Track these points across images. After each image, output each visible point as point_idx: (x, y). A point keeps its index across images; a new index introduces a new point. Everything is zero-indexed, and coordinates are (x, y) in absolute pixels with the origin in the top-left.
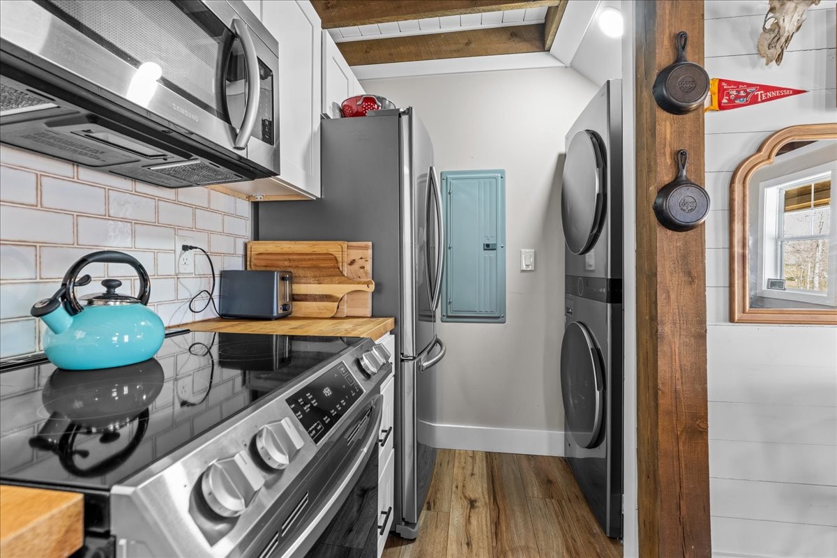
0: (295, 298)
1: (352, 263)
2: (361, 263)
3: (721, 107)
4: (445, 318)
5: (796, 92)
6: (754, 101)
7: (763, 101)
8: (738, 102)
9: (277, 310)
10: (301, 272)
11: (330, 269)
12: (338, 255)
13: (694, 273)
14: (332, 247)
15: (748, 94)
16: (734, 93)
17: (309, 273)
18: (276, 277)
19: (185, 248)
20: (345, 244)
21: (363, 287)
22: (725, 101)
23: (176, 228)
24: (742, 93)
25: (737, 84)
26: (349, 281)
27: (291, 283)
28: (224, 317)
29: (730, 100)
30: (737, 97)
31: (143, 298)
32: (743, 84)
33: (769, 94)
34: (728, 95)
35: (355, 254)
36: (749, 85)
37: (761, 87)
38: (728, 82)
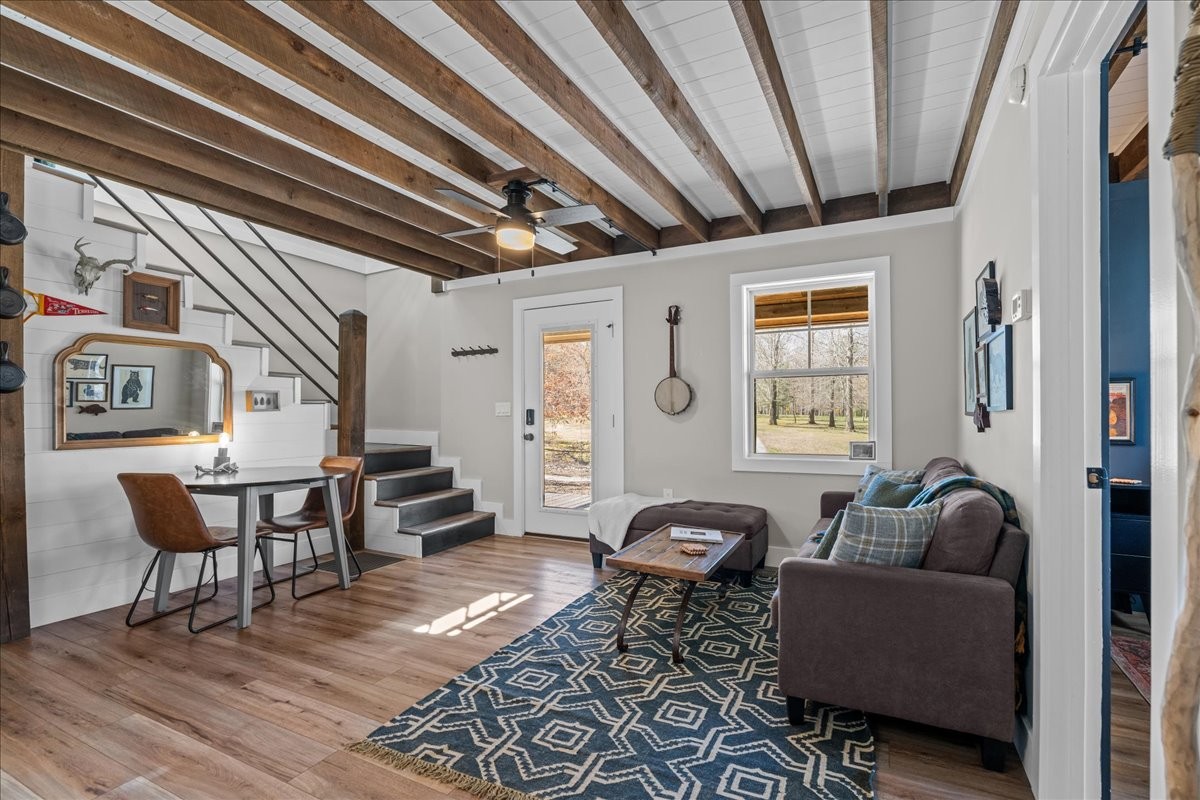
3: (46, 313)
5: (101, 313)
6: (72, 313)
7: (78, 315)
8: (60, 312)
13: (15, 420)
15: (67, 308)
16: (57, 306)
22: (49, 309)
24: (63, 307)
25: (59, 301)
29: (54, 310)
30: (59, 309)
32: (64, 301)
33: (82, 311)
34: (52, 306)
36: (68, 303)
37: (77, 306)
38: (52, 298)
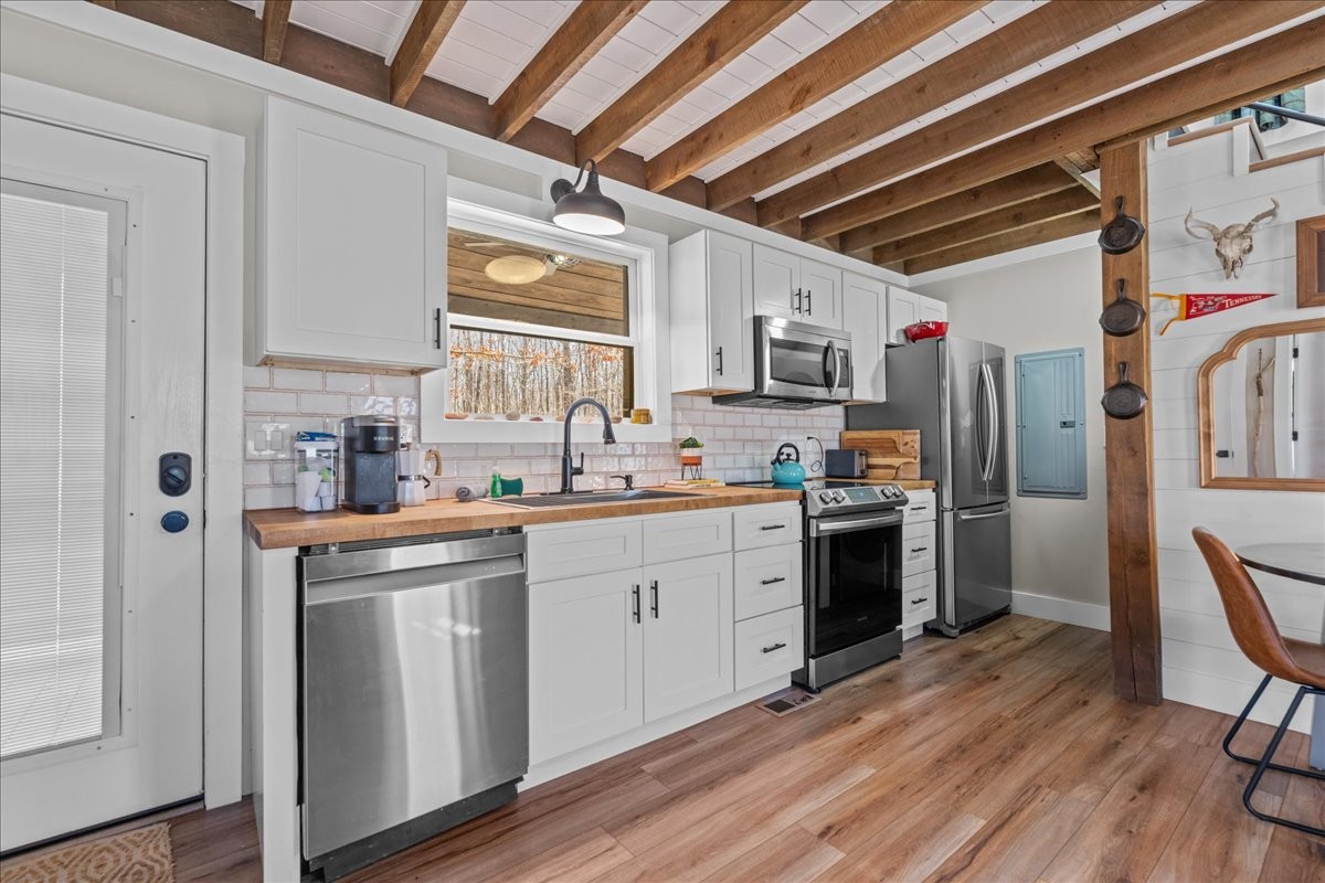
0: (869, 467)
1: (906, 444)
2: (912, 444)
3: (1189, 316)
4: (1021, 493)
5: (1264, 296)
6: (1222, 307)
7: (1230, 307)
8: (1206, 310)
9: (857, 473)
10: (873, 451)
11: (891, 448)
12: (896, 439)
14: (892, 434)
15: (1215, 303)
16: (1202, 304)
17: (877, 451)
18: (857, 453)
19: (809, 438)
20: (901, 432)
21: (913, 460)
22: (1193, 311)
23: (805, 428)
24: (1210, 303)
25: (1205, 296)
26: (903, 455)
27: (867, 457)
28: (828, 476)
29: (1198, 310)
30: (1206, 306)
31: (798, 460)
32: (1211, 295)
33: (1237, 301)
34: (1196, 305)
35: (908, 438)
36: (1216, 296)
37: (1229, 296)
38: (1196, 296)
